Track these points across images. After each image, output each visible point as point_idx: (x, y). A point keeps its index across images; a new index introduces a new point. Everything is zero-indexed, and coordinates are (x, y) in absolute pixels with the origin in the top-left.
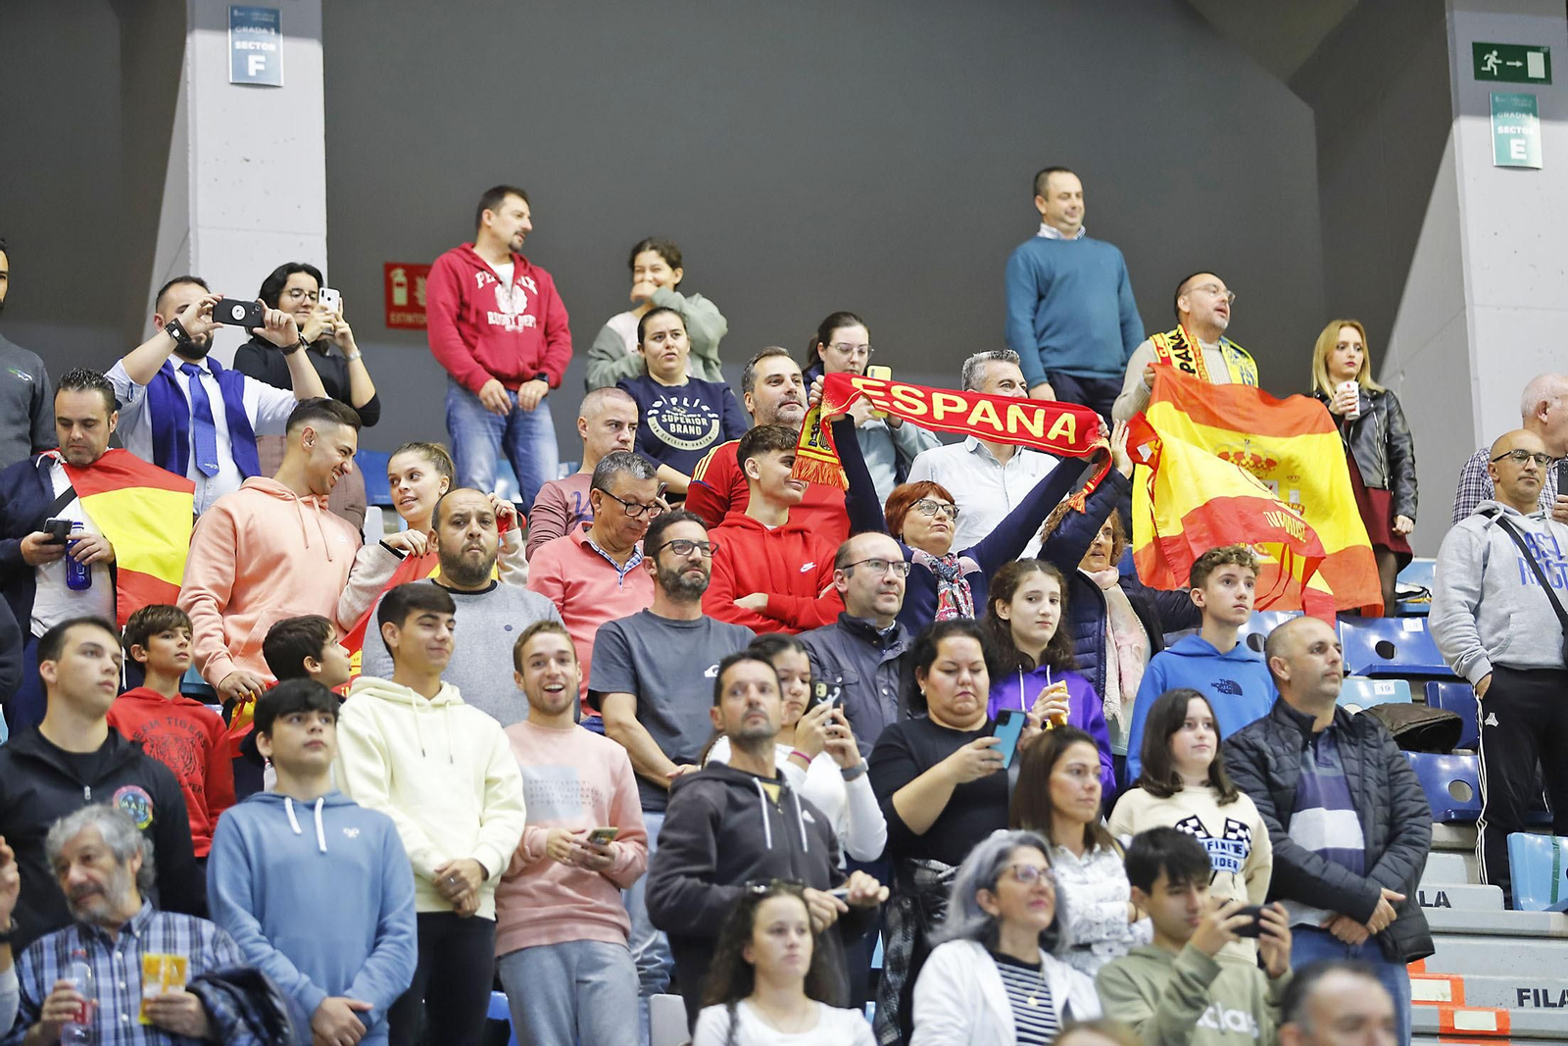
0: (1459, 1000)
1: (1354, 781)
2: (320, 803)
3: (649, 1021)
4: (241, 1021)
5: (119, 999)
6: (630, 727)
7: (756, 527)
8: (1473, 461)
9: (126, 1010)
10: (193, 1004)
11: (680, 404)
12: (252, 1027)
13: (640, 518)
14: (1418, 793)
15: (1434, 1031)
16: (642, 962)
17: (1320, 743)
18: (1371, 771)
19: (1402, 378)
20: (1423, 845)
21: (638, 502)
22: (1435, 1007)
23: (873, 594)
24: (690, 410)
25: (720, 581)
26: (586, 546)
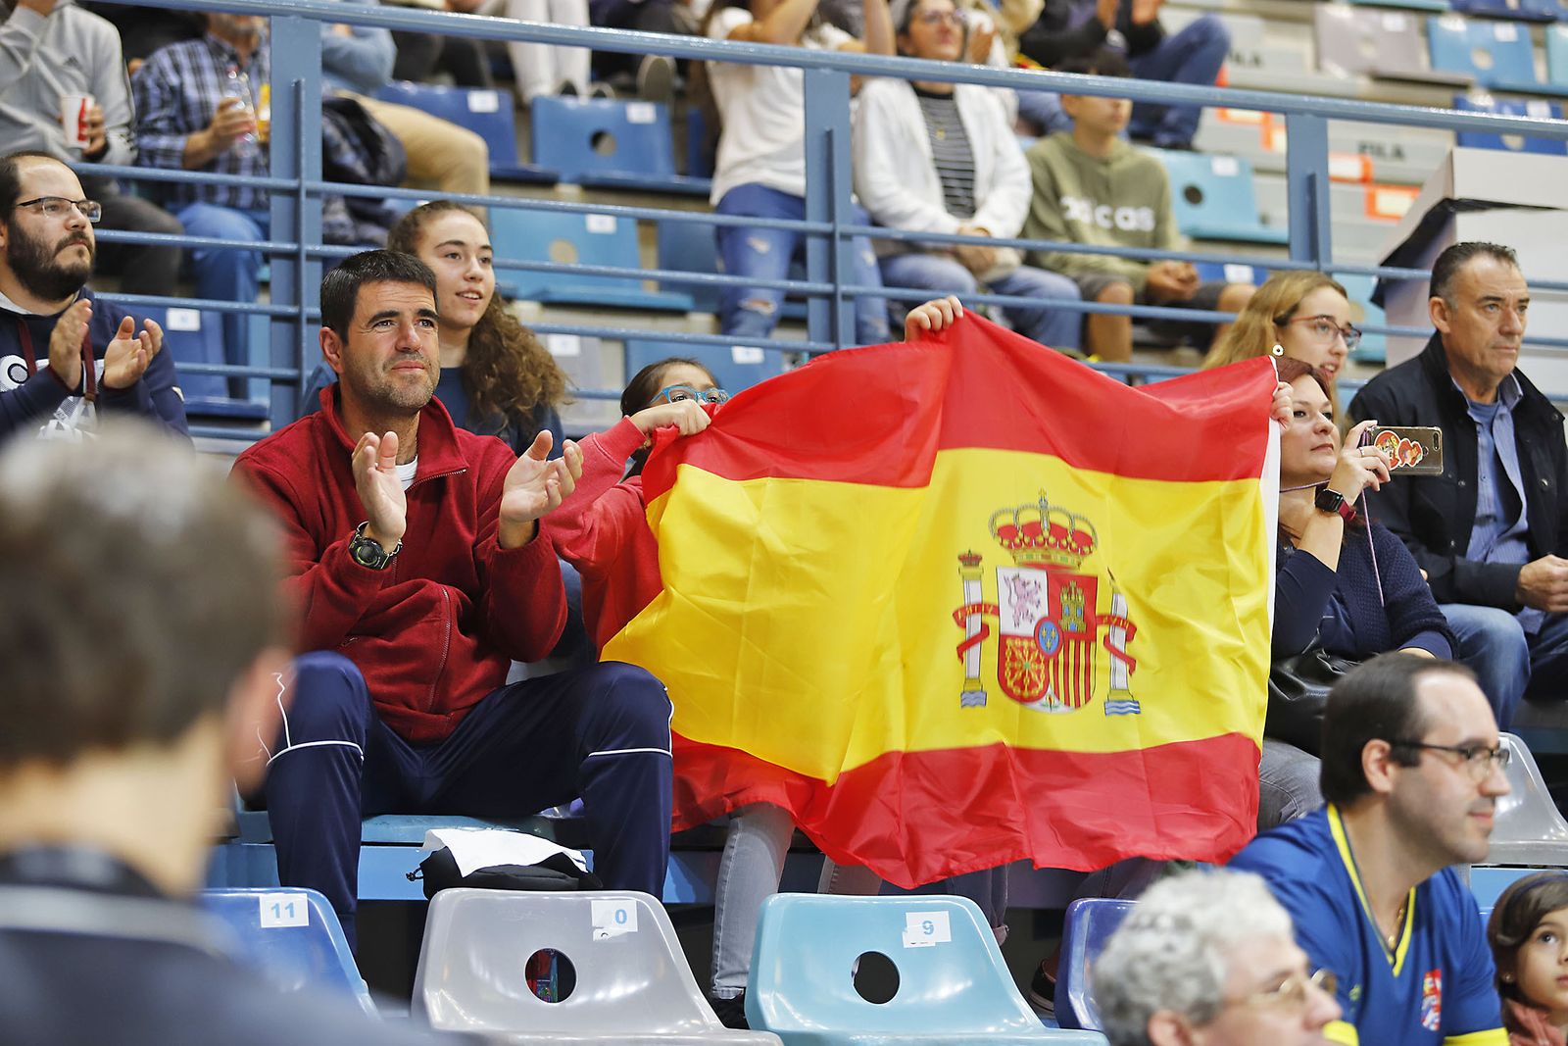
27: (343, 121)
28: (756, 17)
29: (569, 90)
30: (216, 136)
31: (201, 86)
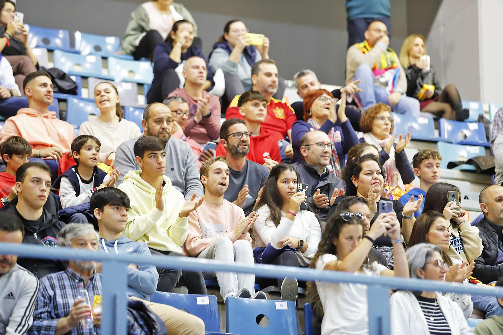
2: (116, 242)
4: (136, 323)
12: (141, 326)
23: (318, 157)
27: (135, 312)
28: (339, 259)
29: (245, 294)
30: (72, 318)
31: (64, 296)
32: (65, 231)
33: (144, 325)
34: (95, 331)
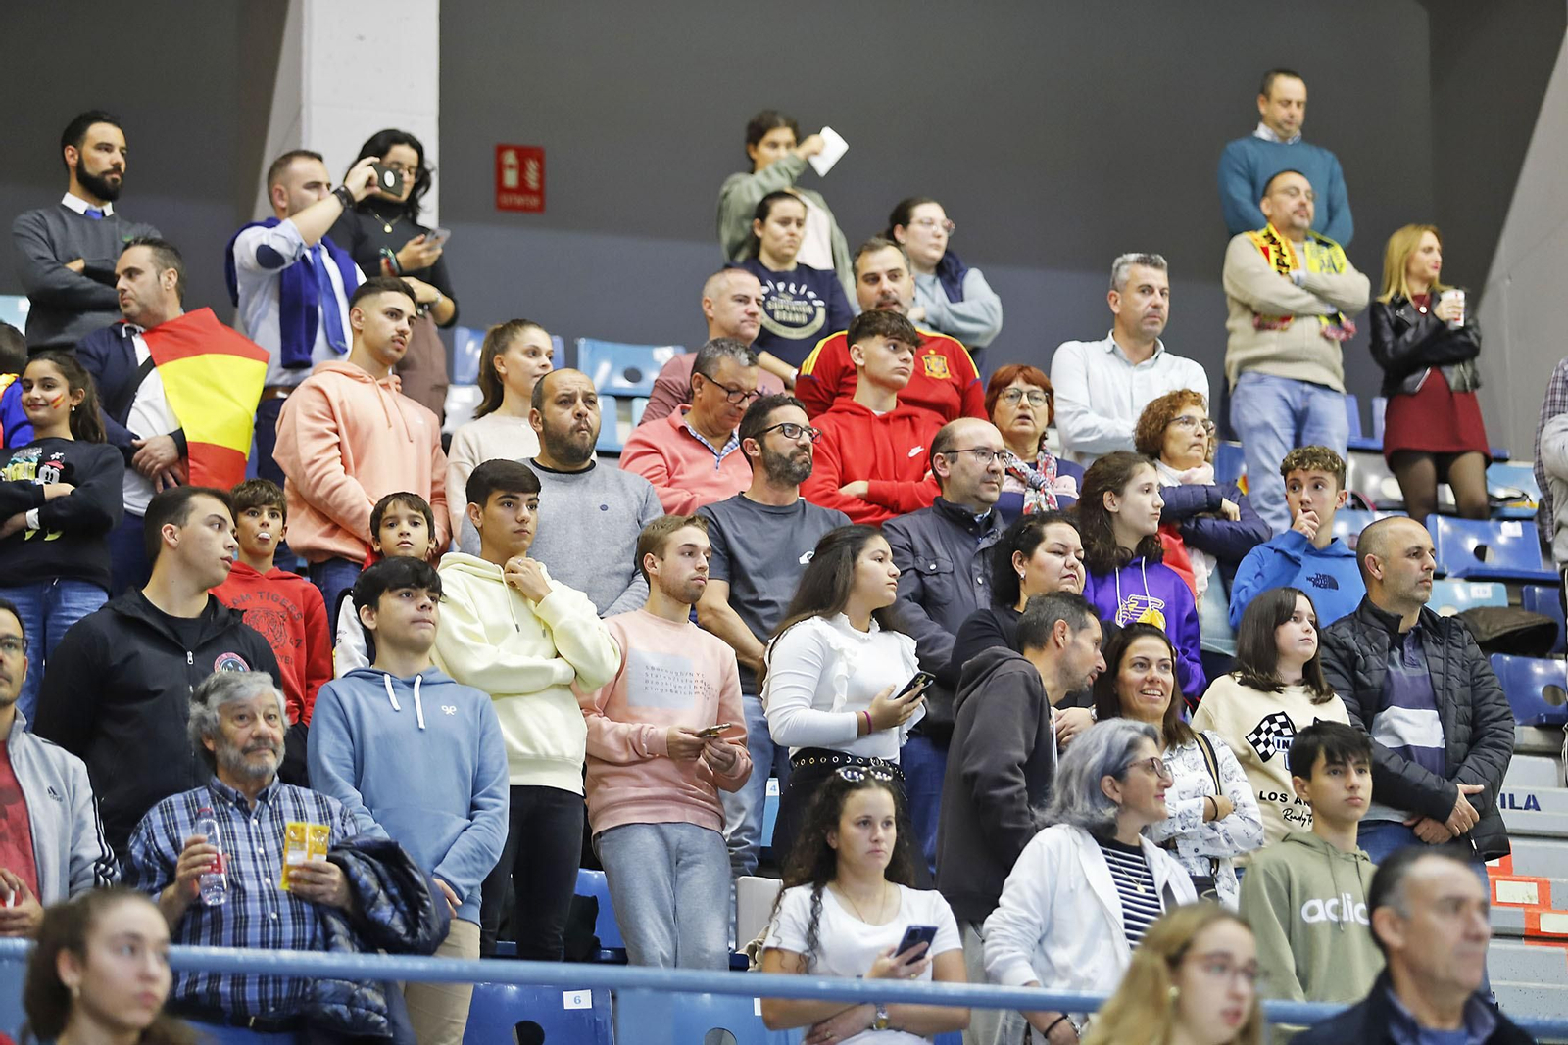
0: (1545, 903)
1: (1438, 679)
2: (419, 679)
3: (736, 902)
4: (382, 892)
5: (259, 862)
6: (722, 612)
7: (864, 413)
8: (1557, 371)
9: (269, 874)
10: (336, 874)
11: (786, 290)
12: (392, 899)
13: (740, 406)
14: (1500, 697)
15: (1519, 933)
16: (731, 844)
17: (1405, 644)
18: (1455, 669)
19: (1508, 282)
20: (1507, 749)
21: (740, 389)
22: (1521, 910)
23: (978, 483)
24: (797, 297)
25: (826, 468)
26: (683, 431)
32: (206, 688)
33: (398, 898)
34: (273, 911)
